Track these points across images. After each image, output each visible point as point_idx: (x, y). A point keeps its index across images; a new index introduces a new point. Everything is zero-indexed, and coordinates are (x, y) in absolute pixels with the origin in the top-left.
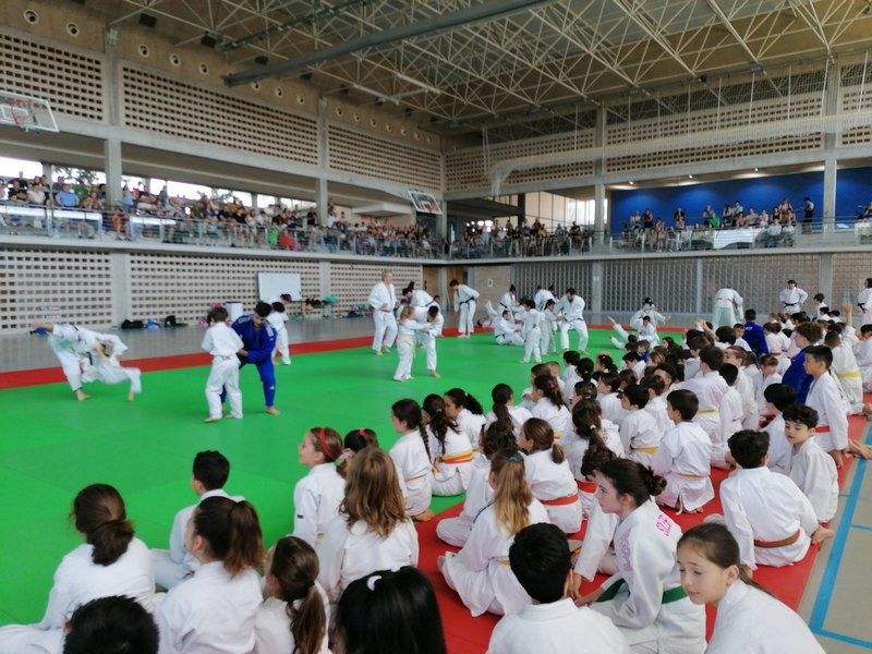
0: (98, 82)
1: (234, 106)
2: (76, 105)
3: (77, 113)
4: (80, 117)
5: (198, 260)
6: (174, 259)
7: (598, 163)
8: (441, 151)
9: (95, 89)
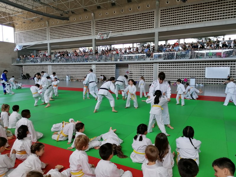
0: (153, 17)
2: (148, 26)
3: (147, 28)
4: (148, 29)
6: (172, 64)
9: (152, 20)
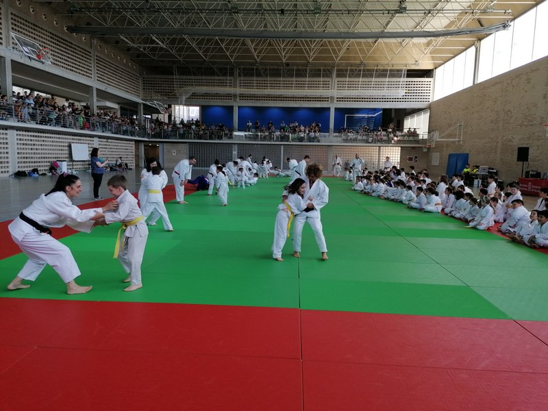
1: (58, 41)
5: (45, 135)
7: (235, 96)
8: (140, 74)
